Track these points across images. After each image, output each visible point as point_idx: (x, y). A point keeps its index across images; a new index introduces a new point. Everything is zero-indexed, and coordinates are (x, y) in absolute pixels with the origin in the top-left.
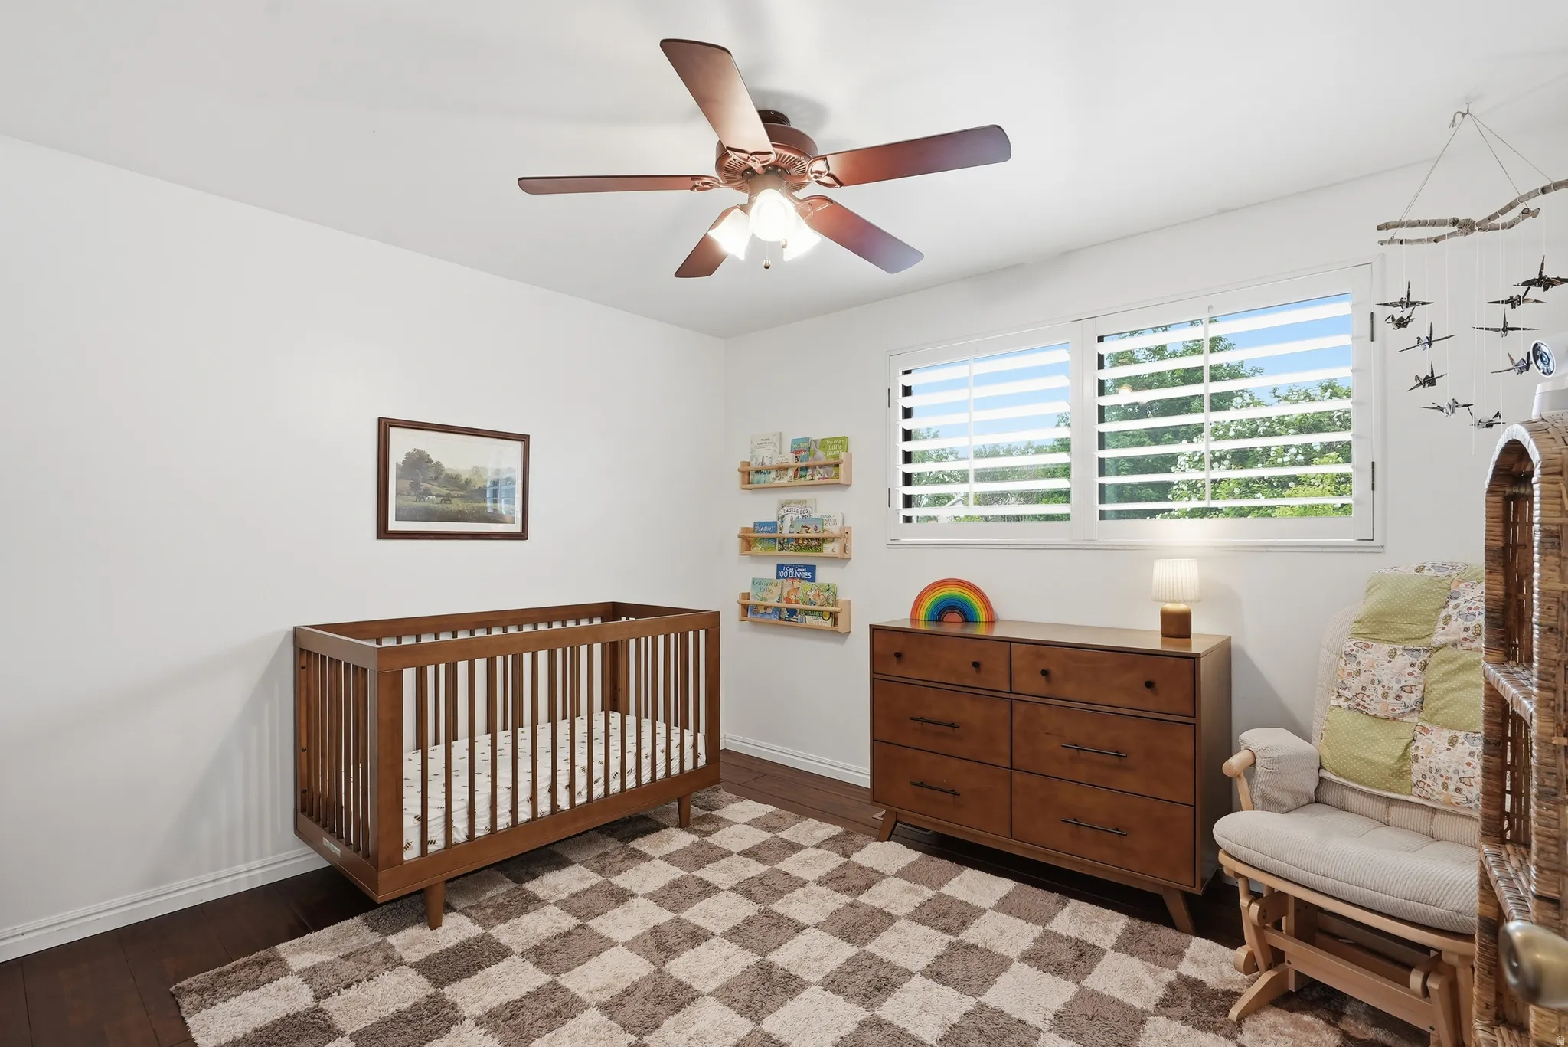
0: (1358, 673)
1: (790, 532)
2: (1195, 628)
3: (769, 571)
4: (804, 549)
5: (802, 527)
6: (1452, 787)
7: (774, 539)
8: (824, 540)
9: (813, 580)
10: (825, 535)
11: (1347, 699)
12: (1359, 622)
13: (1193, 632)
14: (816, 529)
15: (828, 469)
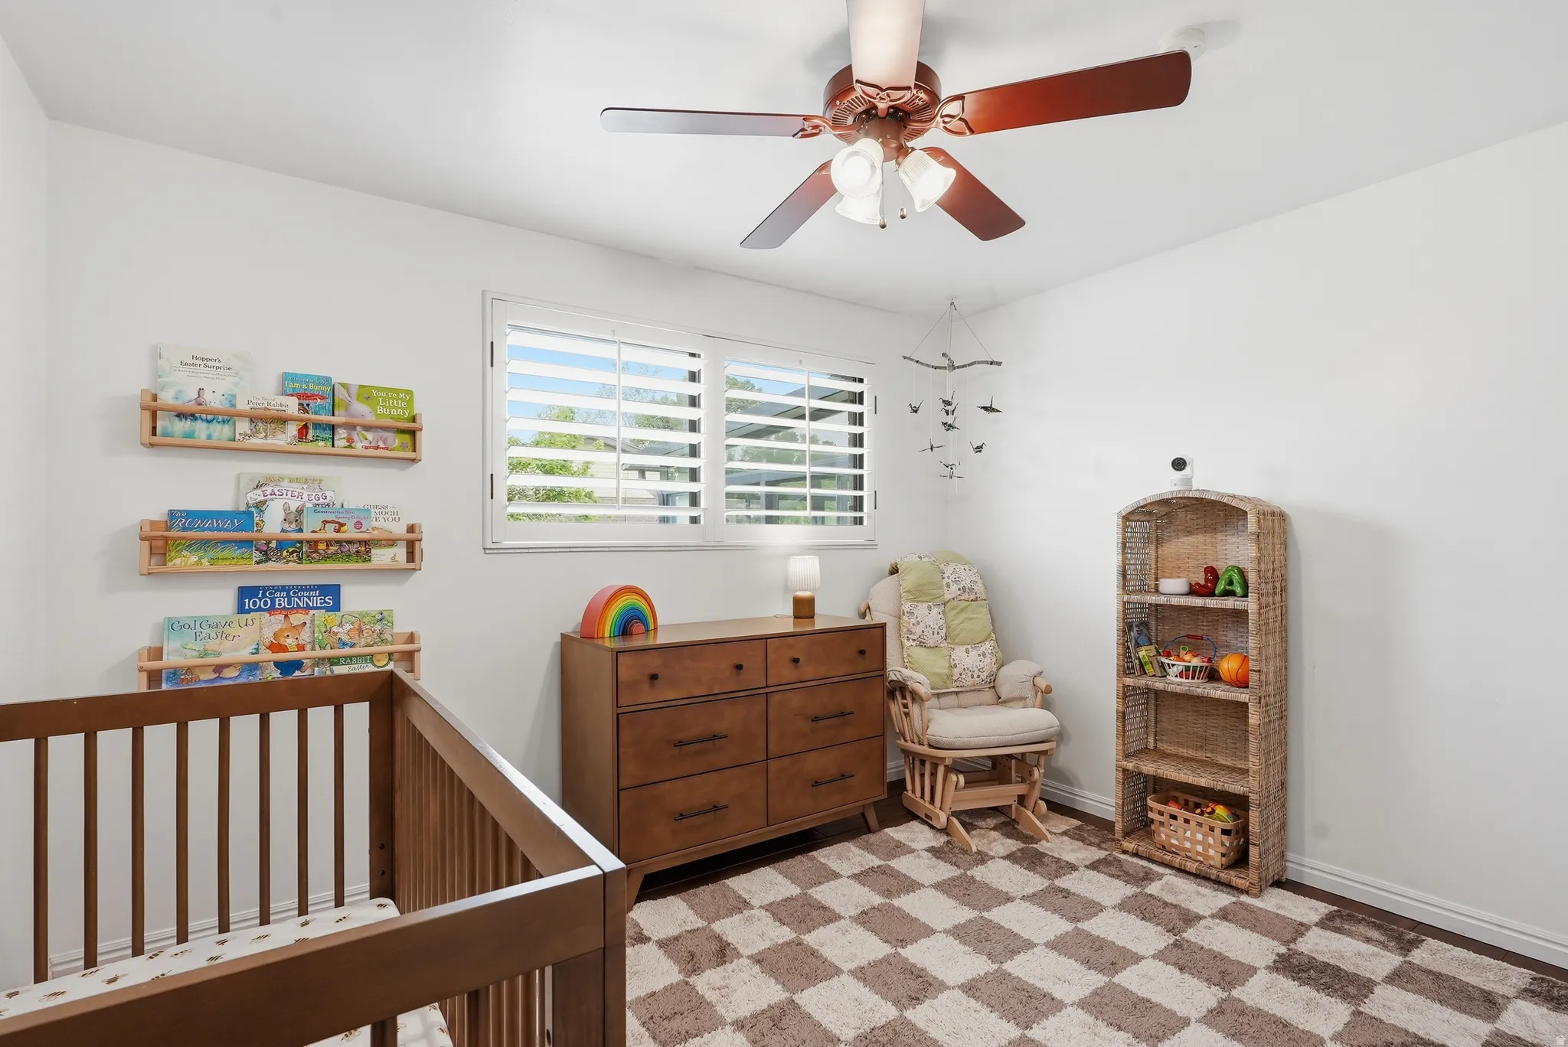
0: (918, 623)
1: (283, 531)
2: (818, 609)
3: (220, 601)
4: (327, 558)
5: (325, 522)
6: (975, 676)
7: (248, 543)
8: (377, 543)
9: (336, 607)
10: (376, 534)
11: (914, 640)
12: (908, 592)
13: (817, 611)
14: (358, 525)
15: (389, 435)
